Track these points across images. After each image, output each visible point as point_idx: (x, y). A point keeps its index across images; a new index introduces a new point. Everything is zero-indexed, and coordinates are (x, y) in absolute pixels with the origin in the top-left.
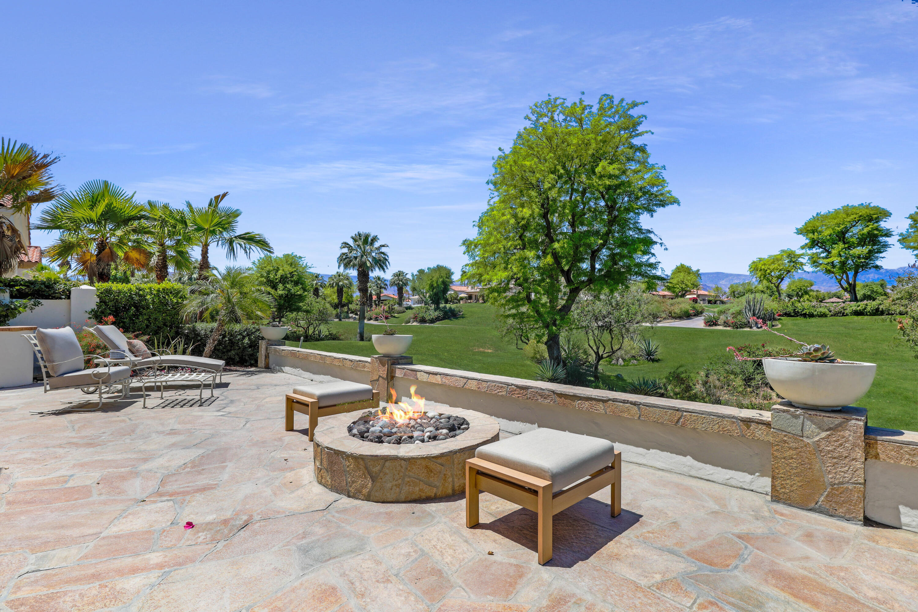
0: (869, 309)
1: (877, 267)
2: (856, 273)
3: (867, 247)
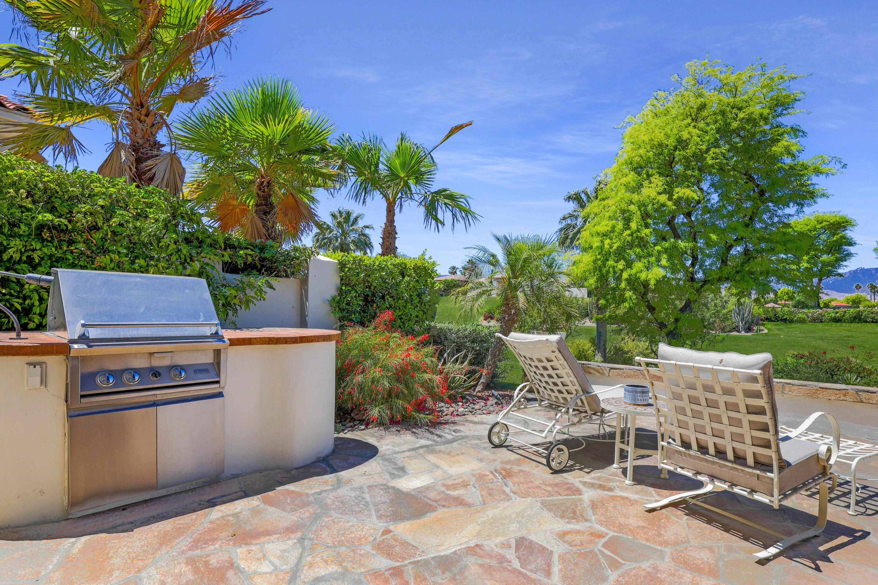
0: (847, 316)
1: (839, 275)
2: (820, 280)
3: (833, 255)
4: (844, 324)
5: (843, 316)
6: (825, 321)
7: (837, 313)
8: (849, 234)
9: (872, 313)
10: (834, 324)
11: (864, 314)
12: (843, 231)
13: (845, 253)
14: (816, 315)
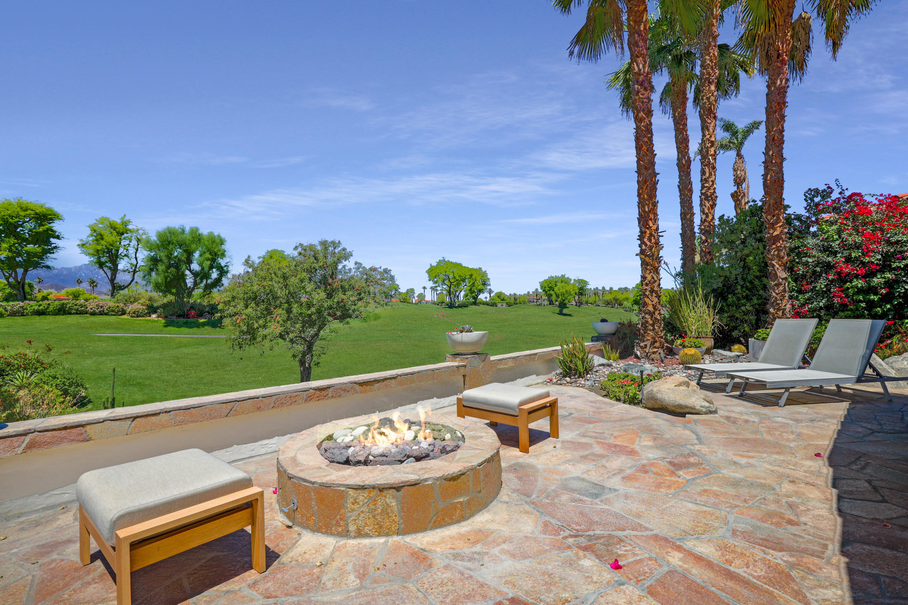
0: (51, 308)
1: (48, 267)
2: (26, 271)
3: (39, 246)
4: (48, 317)
5: (48, 308)
6: (27, 315)
7: (40, 305)
8: (57, 226)
9: (76, 305)
10: (37, 317)
11: (68, 306)
12: (50, 223)
13: (53, 245)
14: (16, 309)
